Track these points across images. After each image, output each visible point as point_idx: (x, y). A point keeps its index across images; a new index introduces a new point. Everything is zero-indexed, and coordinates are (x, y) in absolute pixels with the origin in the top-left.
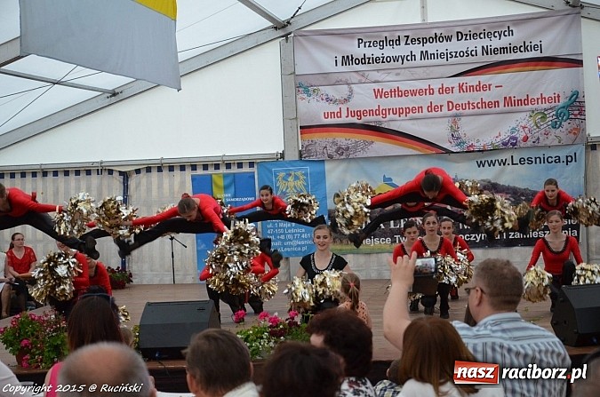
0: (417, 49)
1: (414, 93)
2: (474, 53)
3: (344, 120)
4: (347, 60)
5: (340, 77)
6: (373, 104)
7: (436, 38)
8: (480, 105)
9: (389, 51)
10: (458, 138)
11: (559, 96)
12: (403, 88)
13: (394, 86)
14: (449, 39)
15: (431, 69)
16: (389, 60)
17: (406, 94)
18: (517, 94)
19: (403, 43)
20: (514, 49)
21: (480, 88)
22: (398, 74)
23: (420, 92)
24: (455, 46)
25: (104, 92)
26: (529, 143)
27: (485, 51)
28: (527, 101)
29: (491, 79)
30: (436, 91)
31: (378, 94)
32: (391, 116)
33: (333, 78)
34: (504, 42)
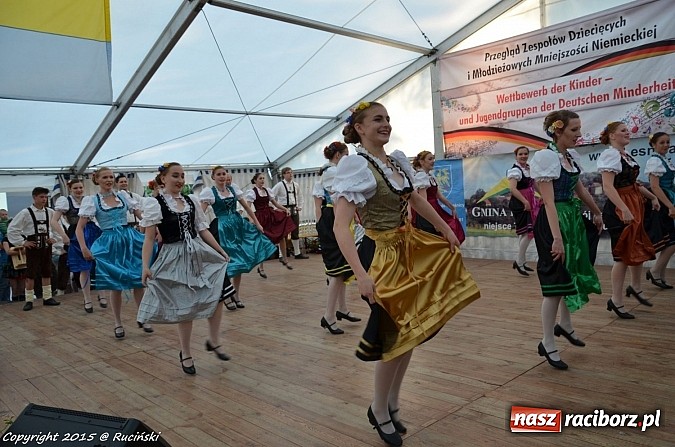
0: (533, 54)
1: (529, 95)
2: (584, 49)
3: (475, 124)
4: (477, 73)
5: (471, 88)
6: (496, 108)
7: (550, 41)
8: (589, 100)
9: (510, 60)
11: (673, 82)
12: (520, 92)
13: (513, 90)
14: (562, 40)
15: (545, 71)
16: (508, 68)
17: (522, 96)
18: (628, 84)
19: (522, 50)
20: (626, 39)
21: (591, 82)
22: (516, 80)
23: (535, 94)
24: (569, 45)
26: (639, 134)
27: (596, 45)
28: (638, 91)
29: (601, 72)
30: (549, 91)
31: (501, 99)
32: (510, 118)
33: (467, 90)
34: (616, 33)
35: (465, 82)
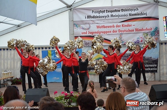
0: (110, 14)
1: (108, 27)
2: (127, 15)
3: (88, 35)
4: (89, 17)
5: (87, 22)
6: (96, 30)
7: (115, 11)
8: (128, 31)
9: (101, 14)
10: (122, 41)
11: (152, 28)
12: (105, 25)
13: (103, 25)
14: (119, 11)
15: (114, 20)
16: (101, 17)
17: (106, 27)
18: (139, 27)
19: (105, 12)
20: (139, 14)
21: (128, 26)
22: (104, 21)
23: (111, 27)
24: (121, 13)
25: (16, 25)
26: (143, 42)
27: (130, 15)
29: (131, 23)
30: (115, 26)
31: (98, 27)
32: (102, 34)
33: (85, 22)
34: (136, 12)
35: (84, 19)
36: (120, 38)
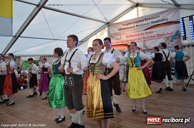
0: (135, 24)
1: (135, 36)
2: (149, 23)
3: (120, 43)
4: (120, 29)
5: (119, 33)
6: (126, 39)
7: (140, 21)
8: (151, 37)
9: (129, 26)
10: (145, 46)
11: (172, 33)
12: (132, 35)
13: (130, 34)
14: (143, 21)
15: (139, 29)
16: (129, 28)
18: (161, 33)
19: (132, 23)
20: (160, 21)
21: (151, 32)
22: (131, 31)
24: (145, 22)
25: (80, 41)
27: (152, 22)
28: (164, 35)
29: (153, 30)
30: (140, 34)
31: (127, 37)
33: (117, 34)
34: (157, 19)
35: (117, 32)
36: (144, 44)
